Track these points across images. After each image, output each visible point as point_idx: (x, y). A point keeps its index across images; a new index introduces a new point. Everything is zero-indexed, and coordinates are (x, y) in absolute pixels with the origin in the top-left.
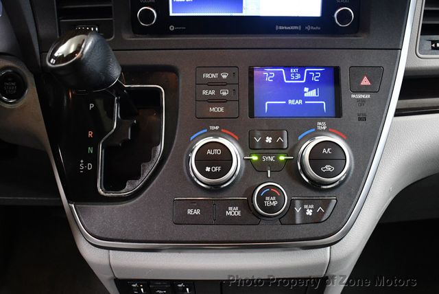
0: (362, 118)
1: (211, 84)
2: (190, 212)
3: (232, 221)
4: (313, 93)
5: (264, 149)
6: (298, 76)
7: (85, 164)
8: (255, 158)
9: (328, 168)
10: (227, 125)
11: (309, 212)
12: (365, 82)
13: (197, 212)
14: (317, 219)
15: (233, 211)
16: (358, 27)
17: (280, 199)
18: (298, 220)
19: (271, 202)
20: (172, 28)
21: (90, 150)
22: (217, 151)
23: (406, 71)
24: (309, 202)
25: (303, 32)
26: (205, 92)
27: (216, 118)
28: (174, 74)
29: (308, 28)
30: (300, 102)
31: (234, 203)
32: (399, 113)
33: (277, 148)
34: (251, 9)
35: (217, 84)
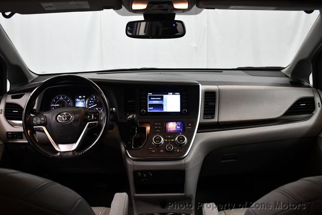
0: (189, 132)
2: (152, 151)
3: (162, 153)
4: (179, 127)
5: (168, 138)
8: (166, 140)
9: (182, 141)
10: (160, 133)
12: (190, 125)
13: (154, 151)
14: (179, 152)
15: (162, 151)
16: (187, 114)
18: (176, 153)
19: (170, 148)
20: (148, 114)
21: (130, 139)
22: (158, 138)
23: (199, 123)
24: (178, 149)
27: (158, 132)
29: (178, 114)
30: (176, 129)
31: (162, 149)
32: (197, 132)
33: (171, 138)
34: (165, 110)
35: (158, 126)
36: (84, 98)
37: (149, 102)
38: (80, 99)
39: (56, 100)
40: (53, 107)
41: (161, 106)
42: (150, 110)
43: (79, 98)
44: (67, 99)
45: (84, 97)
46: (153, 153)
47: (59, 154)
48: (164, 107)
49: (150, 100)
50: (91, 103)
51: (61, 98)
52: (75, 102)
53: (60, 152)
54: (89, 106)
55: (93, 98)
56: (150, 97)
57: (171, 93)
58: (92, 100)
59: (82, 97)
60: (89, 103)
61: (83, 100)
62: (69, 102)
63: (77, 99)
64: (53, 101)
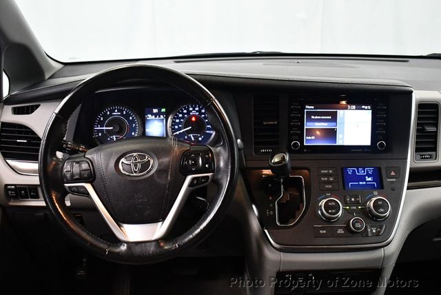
0: (393, 190)
1: (325, 175)
2: (321, 232)
3: (340, 236)
4: (370, 179)
5: (352, 204)
6: (363, 171)
7: (269, 212)
8: (348, 208)
9: (382, 210)
10: (333, 192)
11: (374, 231)
12: (393, 174)
13: (325, 232)
14: (378, 234)
15: (340, 231)
16: (388, 149)
17: (362, 224)
18: (370, 235)
19: (358, 225)
20: (305, 150)
21: (271, 205)
22: (333, 204)
23: (410, 169)
24: (374, 227)
25: (363, 152)
26: (322, 179)
27: (328, 190)
28: (307, 171)
29: (365, 150)
30: (365, 183)
31: (340, 228)
32: (408, 188)
33: (357, 203)
34: (339, 142)
35: (328, 175)
36: (163, 114)
37: (308, 125)
38: (156, 115)
39: (105, 116)
40: (99, 130)
41: (332, 133)
42: (309, 141)
43: (152, 114)
44: (127, 116)
45: (163, 110)
46: (323, 236)
47: (124, 248)
48: (339, 136)
49: (309, 120)
50: (178, 124)
51: (116, 113)
52: (144, 123)
53: (128, 243)
54: (174, 130)
55: (184, 114)
56: (309, 114)
57: (354, 107)
58: (180, 118)
59: (160, 111)
60: (174, 123)
61: (162, 116)
62: (133, 121)
63: (150, 116)
64: (100, 119)
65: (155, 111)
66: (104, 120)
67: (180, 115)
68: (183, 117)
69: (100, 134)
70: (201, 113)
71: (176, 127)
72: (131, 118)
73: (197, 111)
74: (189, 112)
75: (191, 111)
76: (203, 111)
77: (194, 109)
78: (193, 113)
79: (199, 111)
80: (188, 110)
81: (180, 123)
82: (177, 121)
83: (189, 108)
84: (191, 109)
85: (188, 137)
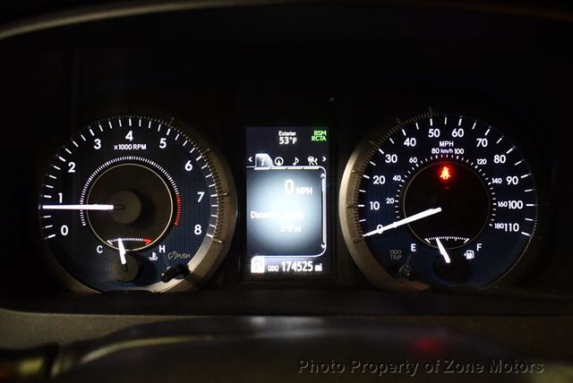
36: (316, 149)
38: (288, 155)
39: (87, 158)
40: (60, 217)
44: (174, 158)
45: (319, 135)
50: (380, 193)
51: (130, 144)
52: (241, 184)
54: (366, 219)
55: (404, 153)
58: (389, 171)
59: (304, 137)
60: (364, 191)
61: (311, 159)
62: (197, 179)
63: (264, 157)
64: (65, 167)
65: (287, 137)
66: (83, 172)
67: (391, 159)
68: (402, 167)
69: (65, 230)
70: (474, 152)
71: (375, 206)
72: (188, 166)
73: (458, 143)
74: (426, 144)
75: (435, 142)
76: (482, 142)
77: (446, 135)
78: (443, 148)
79: (467, 142)
80: (422, 136)
81: (390, 188)
82: (379, 180)
83: (425, 127)
84: (434, 133)
85: (420, 245)
